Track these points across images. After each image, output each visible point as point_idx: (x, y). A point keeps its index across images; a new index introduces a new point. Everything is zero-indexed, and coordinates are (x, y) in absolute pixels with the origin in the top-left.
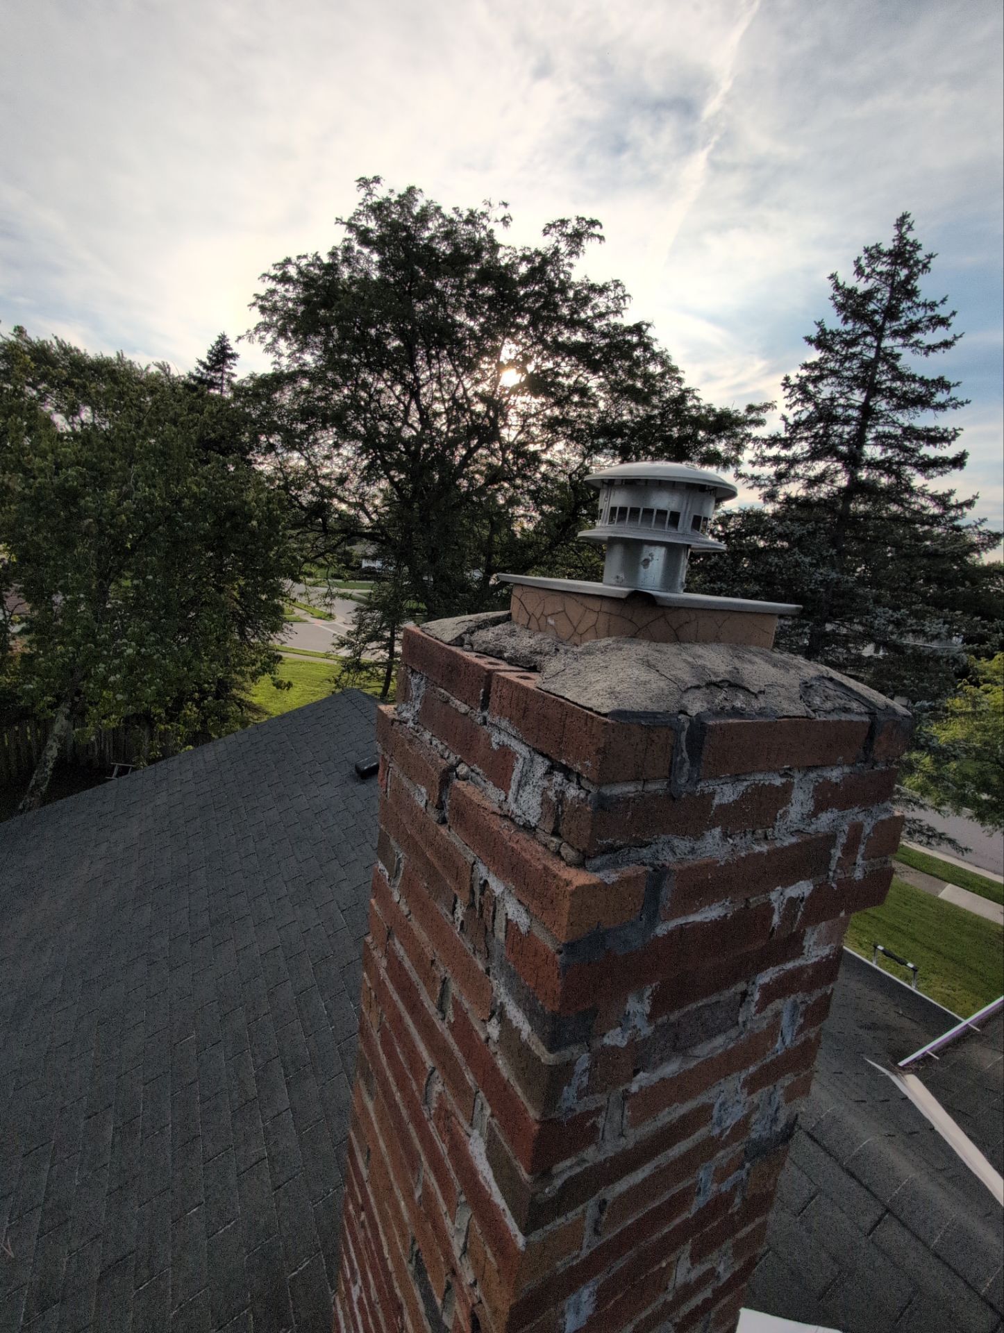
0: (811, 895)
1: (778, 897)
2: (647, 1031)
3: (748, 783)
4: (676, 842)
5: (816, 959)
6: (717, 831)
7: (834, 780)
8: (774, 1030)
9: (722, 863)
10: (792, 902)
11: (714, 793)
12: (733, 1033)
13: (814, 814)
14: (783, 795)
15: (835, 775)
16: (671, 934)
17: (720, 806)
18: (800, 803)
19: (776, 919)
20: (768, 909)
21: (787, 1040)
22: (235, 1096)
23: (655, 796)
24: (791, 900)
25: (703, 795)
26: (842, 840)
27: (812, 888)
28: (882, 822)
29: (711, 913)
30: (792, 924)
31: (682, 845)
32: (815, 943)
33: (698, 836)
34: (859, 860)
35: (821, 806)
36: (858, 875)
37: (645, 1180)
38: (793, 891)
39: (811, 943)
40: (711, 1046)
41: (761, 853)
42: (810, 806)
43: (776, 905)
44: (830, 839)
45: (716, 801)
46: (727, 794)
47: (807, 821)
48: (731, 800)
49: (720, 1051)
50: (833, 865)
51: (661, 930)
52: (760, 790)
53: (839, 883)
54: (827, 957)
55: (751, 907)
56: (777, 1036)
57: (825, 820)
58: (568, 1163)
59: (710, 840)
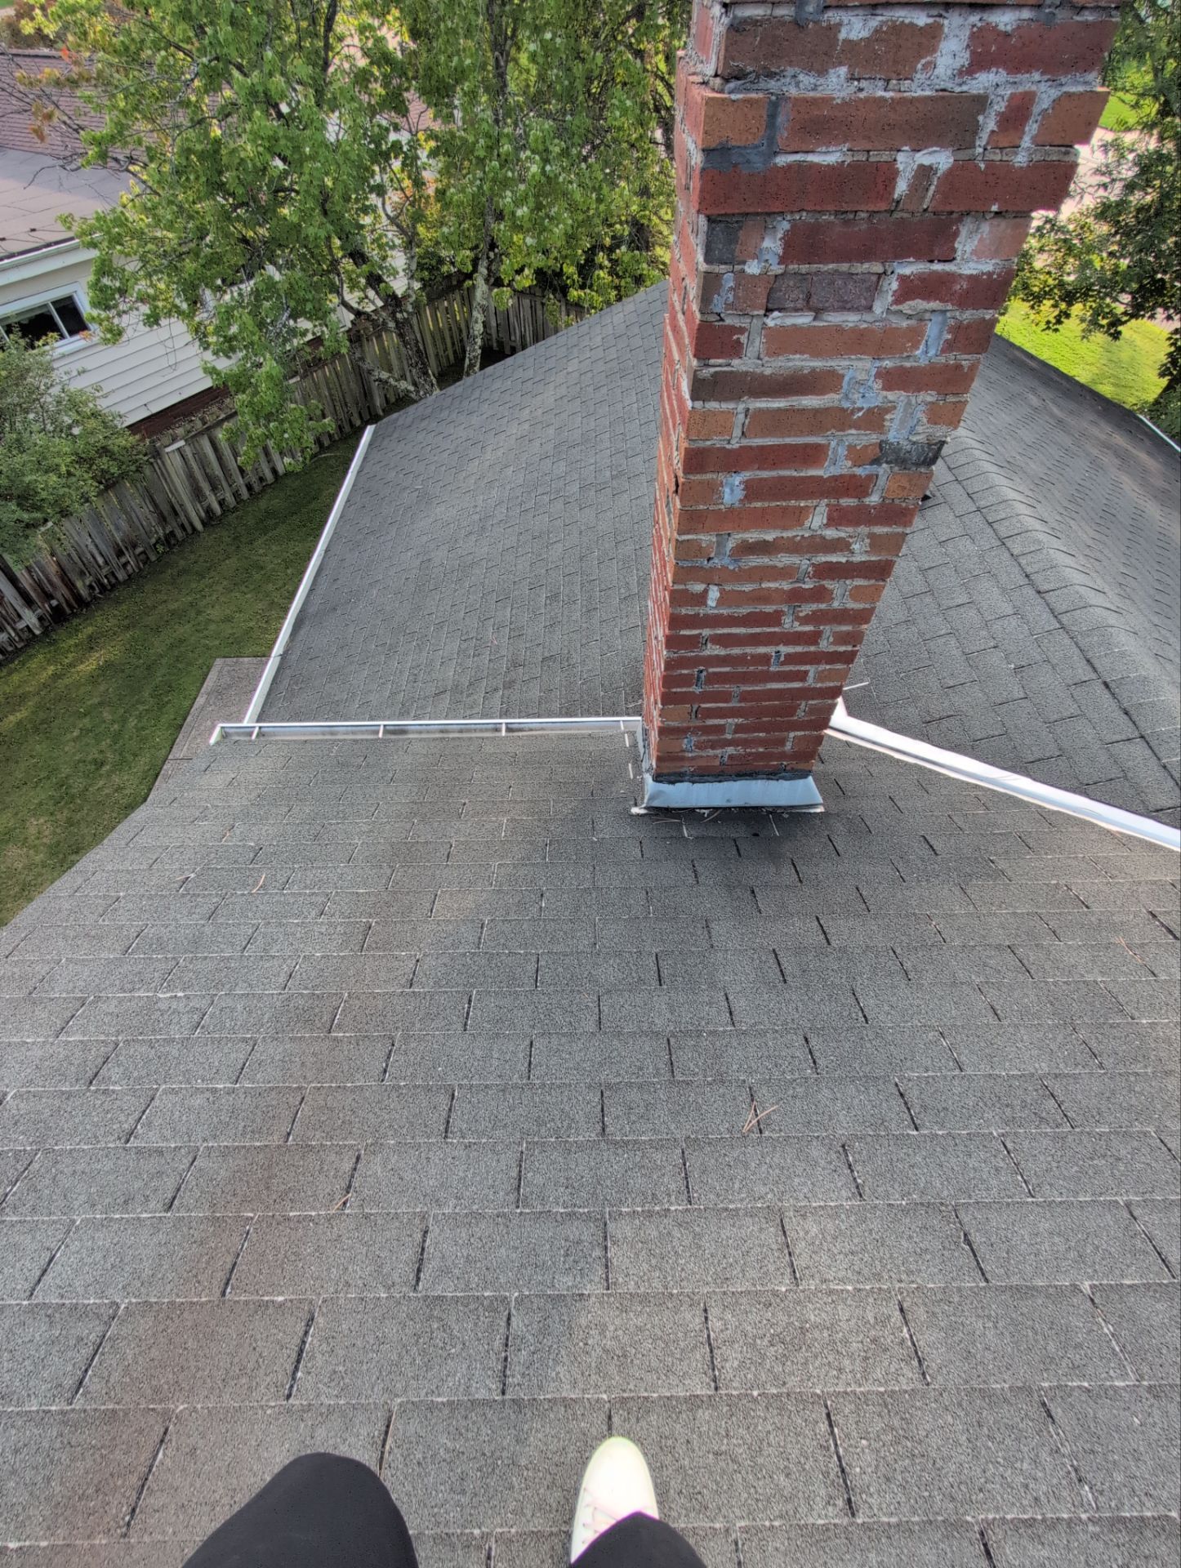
0: (950, 172)
1: (907, 162)
2: (777, 269)
3: (884, 18)
4: (801, 77)
6: (843, 71)
7: (1002, 27)
10: (925, 172)
11: (840, 24)
12: (868, 316)
13: (970, 70)
14: (931, 37)
15: (1004, 20)
16: (790, 166)
17: (847, 41)
18: (951, 52)
19: (901, 187)
20: (892, 173)
23: (782, 23)
24: (923, 168)
25: (829, 28)
26: (1000, 106)
27: (951, 160)
28: (1074, 95)
29: (831, 156)
30: (924, 197)
31: (806, 80)
33: (822, 72)
34: (1026, 142)
35: (979, 62)
36: (1022, 160)
38: (926, 157)
40: (845, 318)
42: (964, 59)
43: (902, 170)
44: (980, 102)
45: (842, 35)
46: (856, 27)
47: (957, 80)
48: (860, 36)
49: (851, 325)
50: (983, 138)
51: (782, 160)
52: (898, 29)
53: (988, 164)
55: (873, 163)
57: (983, 82)
59: (834, 80)
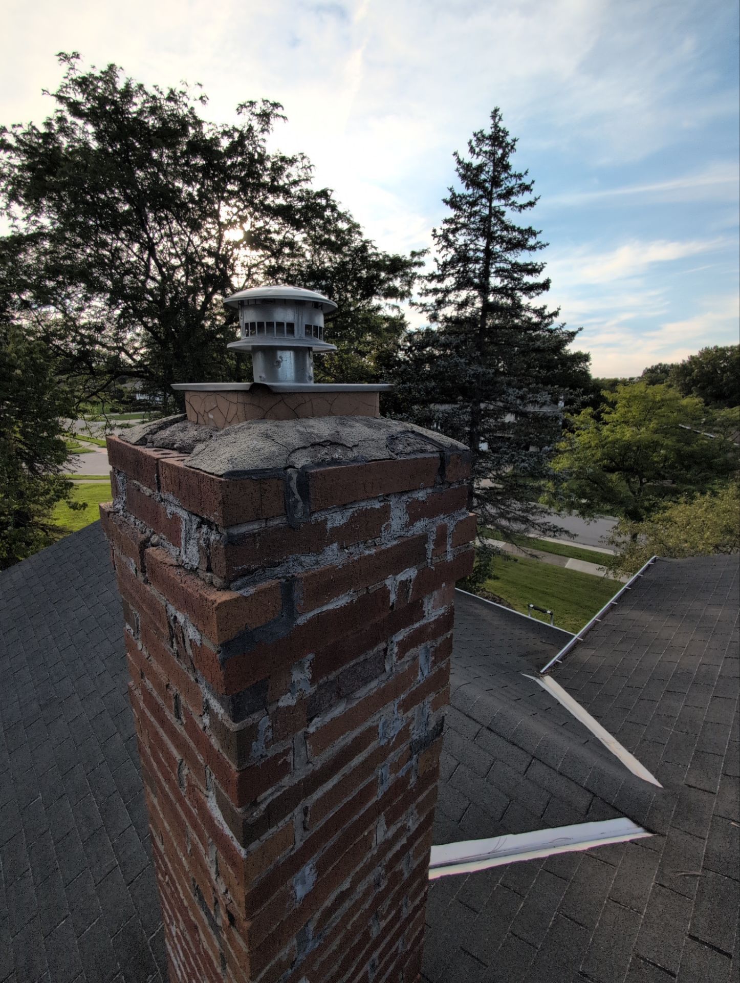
0: (417, 577)
1: (391, 583)
2: (310, 690)
3: (354, 509)
4: (302, 558)
5: (436, 617)
6: (335, 546)
7: (421, 499)
8: (414, 668)
9: (340, 567)
10: (404, 584)
11: (326, 520)
12: (383, 677)
13: (410, 523)
14: (385, 513)
15: (421, 495)
16: (310, 621)
17: (332, 529)
18: (398, 518)
19: (393, 597)
20: (385, 592)
21: (425, 672)
22: (84, 829)
23: (277, 529)
24: (402, 582)
25: (318, 524)
26: (433, 537)
27: (416, 572)
28: (461, 521)
29: (342, 601)
30: (407, 598)
31: (308, 560)
32: (433, 608)
33: (320, 551)
34: (449, 548)
35: (414, 518)
36: (450, 557)
37: (335, 786)
38: (402, 577)
39: (430, 607)
40: (368, 688)
41: (370, 556)
42: (406, 518)
43: (390, 588)
44: (424, 538)
45: (329, 525)
46: (337, 519)
47: (405, 529)
48: (342, 523)
49: (375, 690)
50: (429, 554)
51: (301, 620)
52: (366, 513)
53: (436, 565)
54: (443, 614)
55: (371, 592)
56: (417, 672)
57: (419, 527)
58: (270, 791)
59: (330, 553)
